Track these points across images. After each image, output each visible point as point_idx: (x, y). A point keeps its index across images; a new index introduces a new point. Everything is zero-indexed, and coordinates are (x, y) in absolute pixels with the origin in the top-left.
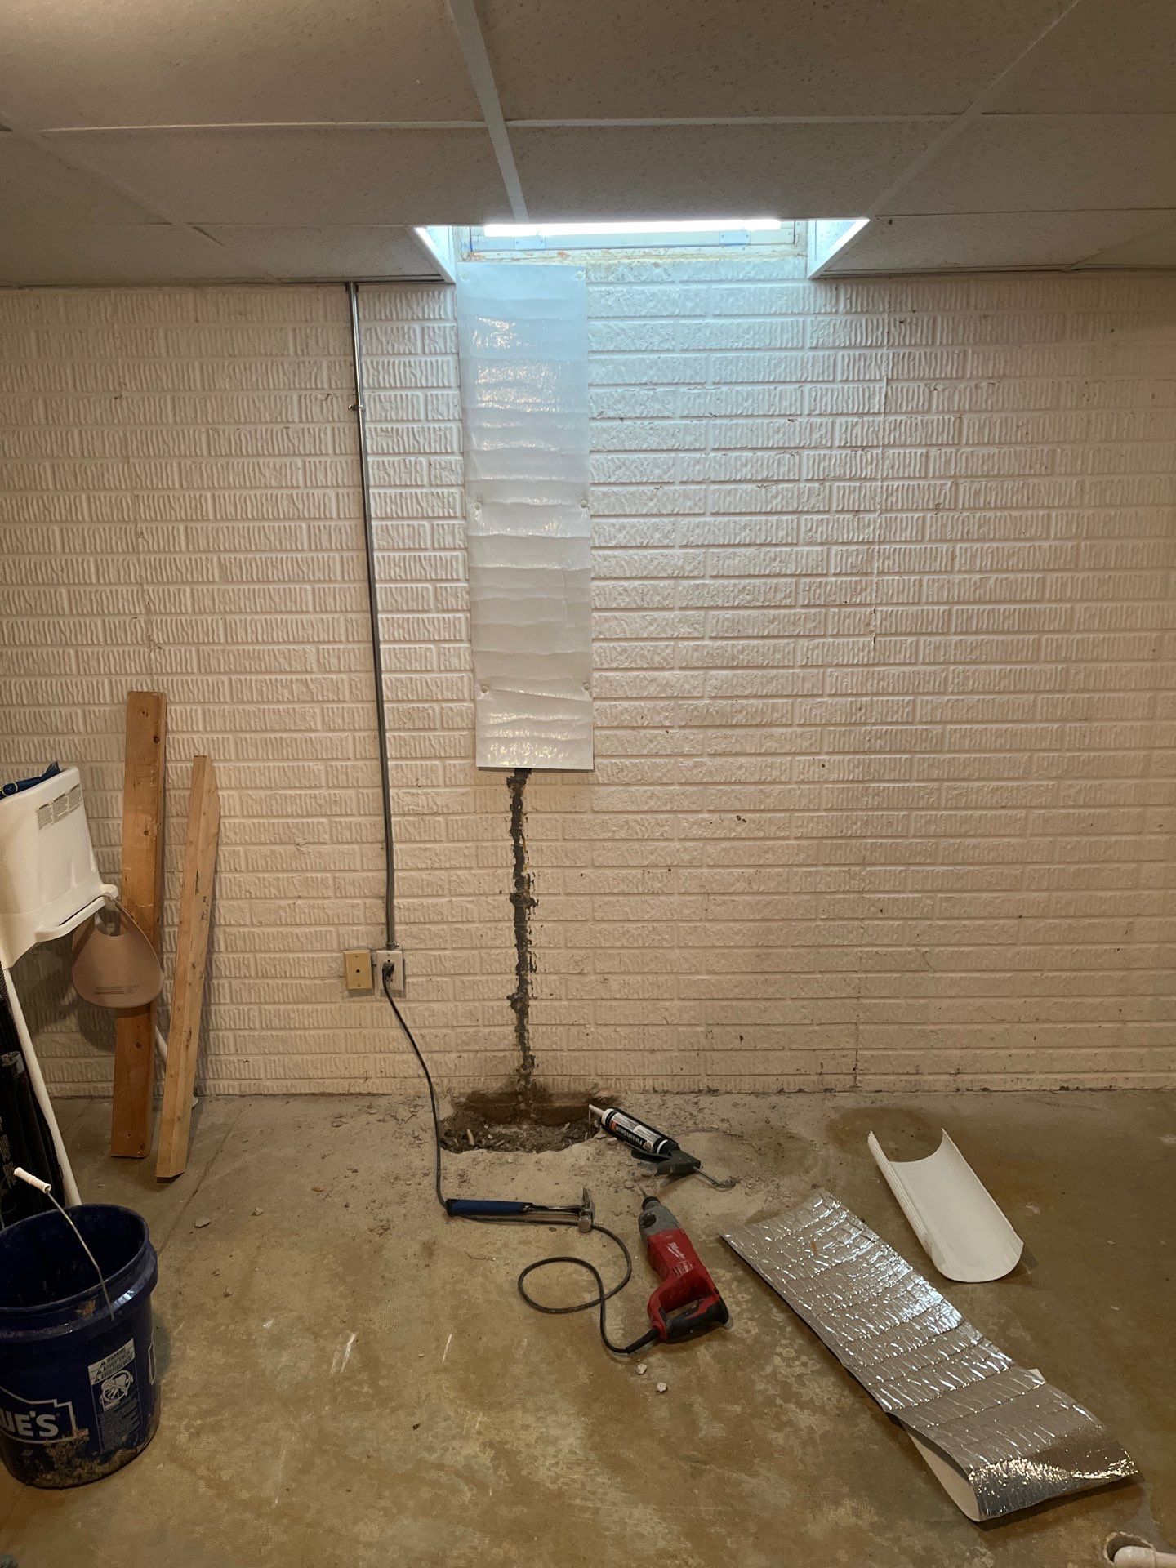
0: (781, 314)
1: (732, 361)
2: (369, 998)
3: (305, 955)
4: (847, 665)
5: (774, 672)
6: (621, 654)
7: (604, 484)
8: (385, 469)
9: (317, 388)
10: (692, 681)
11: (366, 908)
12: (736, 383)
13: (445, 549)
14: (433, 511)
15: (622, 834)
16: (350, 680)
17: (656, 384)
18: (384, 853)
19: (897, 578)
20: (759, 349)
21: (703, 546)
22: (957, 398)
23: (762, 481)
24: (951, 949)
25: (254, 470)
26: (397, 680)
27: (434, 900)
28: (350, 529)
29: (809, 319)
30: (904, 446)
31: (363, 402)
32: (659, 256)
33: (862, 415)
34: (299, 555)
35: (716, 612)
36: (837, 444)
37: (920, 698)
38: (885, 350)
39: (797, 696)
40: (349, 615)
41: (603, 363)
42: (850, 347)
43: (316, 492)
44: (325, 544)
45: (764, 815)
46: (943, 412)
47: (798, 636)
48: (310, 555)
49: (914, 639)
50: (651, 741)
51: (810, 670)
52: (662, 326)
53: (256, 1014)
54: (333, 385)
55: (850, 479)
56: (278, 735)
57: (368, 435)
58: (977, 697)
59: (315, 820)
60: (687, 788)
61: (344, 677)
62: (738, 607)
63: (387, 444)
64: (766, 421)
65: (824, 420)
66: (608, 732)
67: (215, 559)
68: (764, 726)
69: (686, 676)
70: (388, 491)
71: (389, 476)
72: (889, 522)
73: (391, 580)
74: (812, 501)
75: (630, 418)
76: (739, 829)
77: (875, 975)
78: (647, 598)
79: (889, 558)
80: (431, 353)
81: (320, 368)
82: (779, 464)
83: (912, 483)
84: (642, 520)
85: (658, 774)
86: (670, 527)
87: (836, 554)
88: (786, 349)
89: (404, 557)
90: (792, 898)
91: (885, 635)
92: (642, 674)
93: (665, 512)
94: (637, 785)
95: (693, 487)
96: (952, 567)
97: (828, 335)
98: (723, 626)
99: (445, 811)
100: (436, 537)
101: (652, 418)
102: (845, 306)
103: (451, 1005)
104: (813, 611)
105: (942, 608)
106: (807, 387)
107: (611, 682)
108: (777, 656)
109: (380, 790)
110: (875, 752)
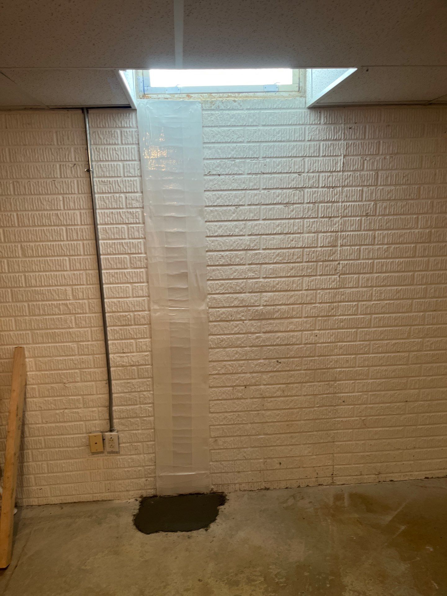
0: (294, 125)
1: (271, 147)
2: (102, 455)
3: (70, 436)
4: (327, 289)
5: (293, 293)
6: (220, 286)
7: (211, 206)
8: (104, 200)
9: (69, 161)
10: (255, 298)
11: (99, 412)
12: (273, 157)
13: (135, 239)
14: (128, 220)
15: (223, 371)
16: (89, 303)
17: (235, 158)
18: (107, 385)
19: (349, 248)
20: (284, 141)
21: (258, 235)
22: (376, 164)
23: (286, 203)
24: (376, 417)
25: (38, 202)
26: (112, 302)
27: (133, 407)
28: (87, 229)
29: (307, 127)
30: (351, 186)
31: (92, 167)
32: (235, 97)
33: (332, 172)
34: (62, 243)
35: (265, 266)
36: (321, 186)
37: (360, 303)
38: (342, 142)
39: (304, 304)
40: (88, 272)
41: (210, 148)
42: (326, 140)
43: (70, 212)
44: (75, 238)
45: (289, 360)
46: (369, 170)
47: (304, 276)
48: (67, 243)
49: (357, 276)
50: (236, 327)
51: (309, 292)
52: (238, 130)
53: (45, 466)
54: (77, 160)
55: (327, 202)
56: (53, 331)
57: (95, 184)
58: (386, 302)
59: (73, 371)
60: (253, 348)
61: (86, 301)
62: (275, 263)
63: (105, 188)
64: (288, 175)
65: (315, 174)
66: (215, 323)
67: (19, 246)
68: (289, 318)
69: (252, 296)
70: (106, 211)
71: (106, 203)
72: (345, 222)
73: (108, 254)
74: (310, 213)
75: (223, 175)
76: (278, 367)
77: (341, 431)
78: (233, 260)
79: (345, 238)
80: (126, 144)
81: (70, 152)
82: (294, 196)
83: (355, 203)
84: (229, 223)
85: (239, 342)
86: (243, 226)
87: (321, 237)
88: (296, 141)
89: (115, 243)
90: (303, 398)
91: (344, 274)
92: (231, 295)
93: (240, 219)
94: (230, 348)
95: (254, 207)
96: (374, 242)
97: (316, 134)
98: (268, 272)
99: (137, 364)
100: (130, 233)
101: (234, 174)
102: (324, 121)
103: (142, 456)
104: (311, 264)
105: (370, 261)
106: (307, 159)
107: (216, 300)
108: (294, 286)
109: (105, 355)
110: (340, 329)
